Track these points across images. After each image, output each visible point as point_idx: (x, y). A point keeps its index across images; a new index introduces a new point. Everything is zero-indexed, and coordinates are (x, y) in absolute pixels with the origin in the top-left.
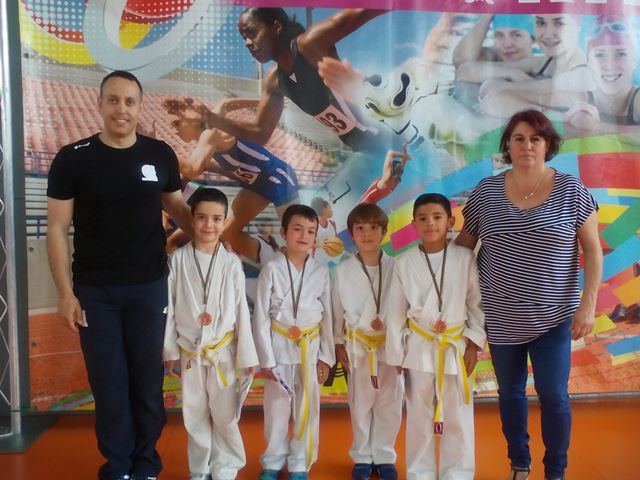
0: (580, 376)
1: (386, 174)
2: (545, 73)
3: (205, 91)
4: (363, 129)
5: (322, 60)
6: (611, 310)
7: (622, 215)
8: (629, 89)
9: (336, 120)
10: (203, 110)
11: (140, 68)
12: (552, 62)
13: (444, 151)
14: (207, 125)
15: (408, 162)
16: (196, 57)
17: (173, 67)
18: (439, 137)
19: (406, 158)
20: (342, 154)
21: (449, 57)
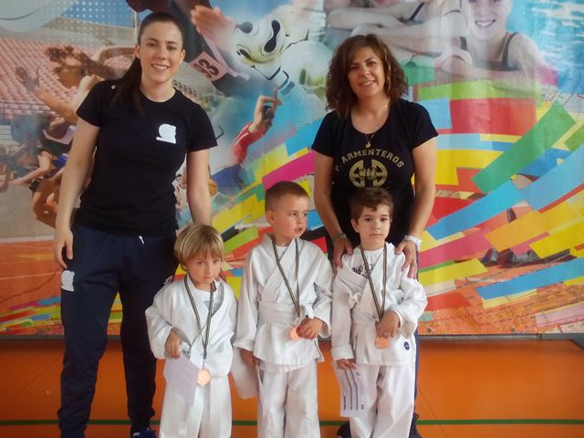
0: (451, 318)
1: (258, 118)
2: (416, 18)
3: (85, 39)
4: (235, 75)
5: (194, 8)
6: (483, 254)
7: (496, 161)
8: (504, 35)
9: (209, 66)
10: (83, 57)
11: (23, 17)
12: (423, 8)
13: (315, 96)
14: (86, 72)
15: (278, 107)
16: (75, 6)
17: (54, 16)
18: (309, 84)
19: (277, 103)
20: (215, 100)
21: (320, 4)
